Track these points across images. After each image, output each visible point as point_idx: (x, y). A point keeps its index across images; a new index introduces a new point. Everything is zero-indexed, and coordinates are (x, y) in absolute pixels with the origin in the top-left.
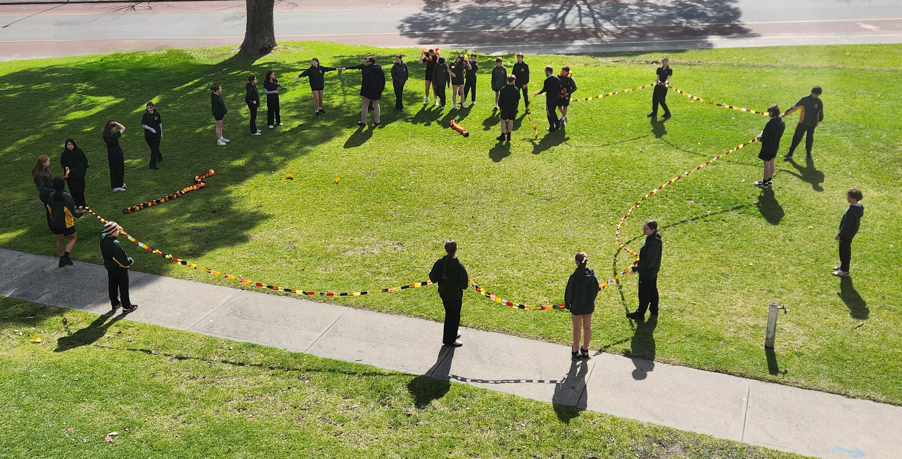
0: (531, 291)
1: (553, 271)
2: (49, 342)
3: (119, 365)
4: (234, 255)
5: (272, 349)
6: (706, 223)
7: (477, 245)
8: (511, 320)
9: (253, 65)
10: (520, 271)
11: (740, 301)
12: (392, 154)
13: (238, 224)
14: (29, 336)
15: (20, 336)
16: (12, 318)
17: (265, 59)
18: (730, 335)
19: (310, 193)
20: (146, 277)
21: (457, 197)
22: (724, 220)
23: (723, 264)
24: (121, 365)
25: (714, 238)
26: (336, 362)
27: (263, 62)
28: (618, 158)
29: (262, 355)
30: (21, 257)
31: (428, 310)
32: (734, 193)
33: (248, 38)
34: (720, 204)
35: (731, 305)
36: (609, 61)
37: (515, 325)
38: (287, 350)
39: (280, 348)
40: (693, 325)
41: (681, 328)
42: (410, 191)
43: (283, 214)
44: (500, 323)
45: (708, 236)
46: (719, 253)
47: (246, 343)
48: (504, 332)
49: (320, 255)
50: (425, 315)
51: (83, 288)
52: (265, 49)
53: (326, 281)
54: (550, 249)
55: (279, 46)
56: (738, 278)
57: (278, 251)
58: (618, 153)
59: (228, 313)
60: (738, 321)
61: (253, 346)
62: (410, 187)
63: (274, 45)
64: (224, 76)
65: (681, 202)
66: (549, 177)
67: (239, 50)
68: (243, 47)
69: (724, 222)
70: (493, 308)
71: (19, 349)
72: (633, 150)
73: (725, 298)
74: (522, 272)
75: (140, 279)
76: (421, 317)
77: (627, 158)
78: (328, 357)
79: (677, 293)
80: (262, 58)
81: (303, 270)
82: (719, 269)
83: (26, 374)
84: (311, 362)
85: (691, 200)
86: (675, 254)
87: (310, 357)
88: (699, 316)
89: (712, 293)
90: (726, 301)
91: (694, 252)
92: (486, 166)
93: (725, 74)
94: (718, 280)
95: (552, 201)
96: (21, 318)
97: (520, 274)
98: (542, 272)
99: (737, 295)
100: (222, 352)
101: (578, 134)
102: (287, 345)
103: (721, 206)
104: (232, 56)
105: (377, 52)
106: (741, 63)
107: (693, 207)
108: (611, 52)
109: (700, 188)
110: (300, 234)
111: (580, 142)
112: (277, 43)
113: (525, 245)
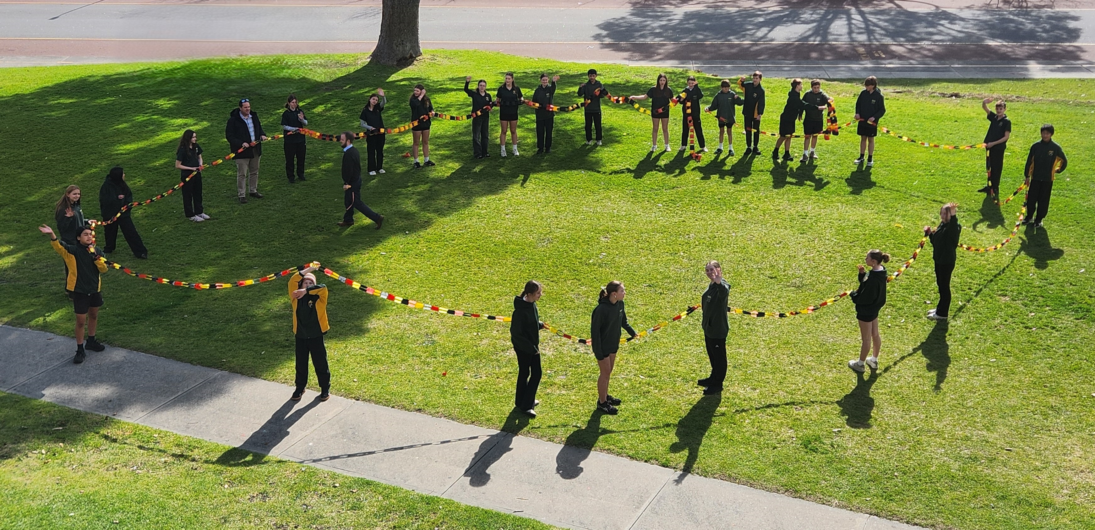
0: (771, 420)
1: (803, 391)
2: (82, 465)
3: (177, 504)
4: (348, 350)
5: (395, 490)
6: (1028, 330)
7: (693, 348)
8: (740, 462)
9: (387, 81)
10: (756, 389)
11: (1077, 448)
12: (576, 213)
13: (355, 305)
14: (54, 455)
15: (43, 454)
16: (33, 429)
17: (404, 73)
18: (1063, 499)
19: (458, 264)
20: (223, 376)
21: (666, 278)
22: (1053, 328)
23: (1052, 392)
24: (180, 503)
25: (1040, 354)
26: (486, 512)
27: (401, 78)
28: (899, 230)
29: (381, 498)
30: (53, 341)
31: (620, 441)
32: (1068, 288)
33: (383, 43)
34: (1049, 303)
35: (1064, 454)
36: (888, 91)
37: (746, 470)
38: (416, 492)
39: (405, 488)
40: (1007, 482)
41: (989, 485)
42: (600, 266)
43: (418, 292)
44: (722, 467)
45: (1030, 351)
46: (1047, 376)
47: (359, 478)
48: (730, 478)
49: (470, 353)
50: (616, 449)
51: (134, 389)
52: (406, 59)
53: (476, 392)
54: (799, 360)
55: (424, 56)
56: (1075, 414)
57: (410, 346)
58: (899, 223)
59: (335, 433)
60: (1075, 479)
61: (368, 483)
62: (600, 261)
63: (418, 53)
64: (346, 94)
65: (991, 298)
66: (800, 254)
67: (369, 60)
68: (374, 55)
69: (1054, 331)
70: (715, 443)
71: (39, 474)
72: (921, 219)
73: (1055, 444)
74: (758, 391)
75: (215, 379)
76: (609, 451)
77: (912, 231)
78: (474, 504)
79: (985, 433)
80: (400, 71)
81: (444, 375)
82: (1047, 400)
83: (48, 510)
84: (449, 511)
85: (1006, 296)
86: (982, 374)
87: (449, 503)
88: (1017, 468)
89: (1036, 436)
90: (1057, 448)
91: (1009, 373)
92: (709, 234)
93: (1057, 116)
94: (1046, 416)
95: (804, 289)
96: (45, 429)
97: (755, 394)
98: (787, 392)
99: (1074, 440)
100: (324, 491)
101: (843, 193)
102: (416, 484)
103: (1049, 306)
104: (359, 67)
105: (561, 68)
106: (1079, 100)
107: (1009, 306)
108: (891, 79)
109: (1018, 279)
110: (442, 322)
111: (844, 205)
112: (421, 51)
113: (763, 352)
